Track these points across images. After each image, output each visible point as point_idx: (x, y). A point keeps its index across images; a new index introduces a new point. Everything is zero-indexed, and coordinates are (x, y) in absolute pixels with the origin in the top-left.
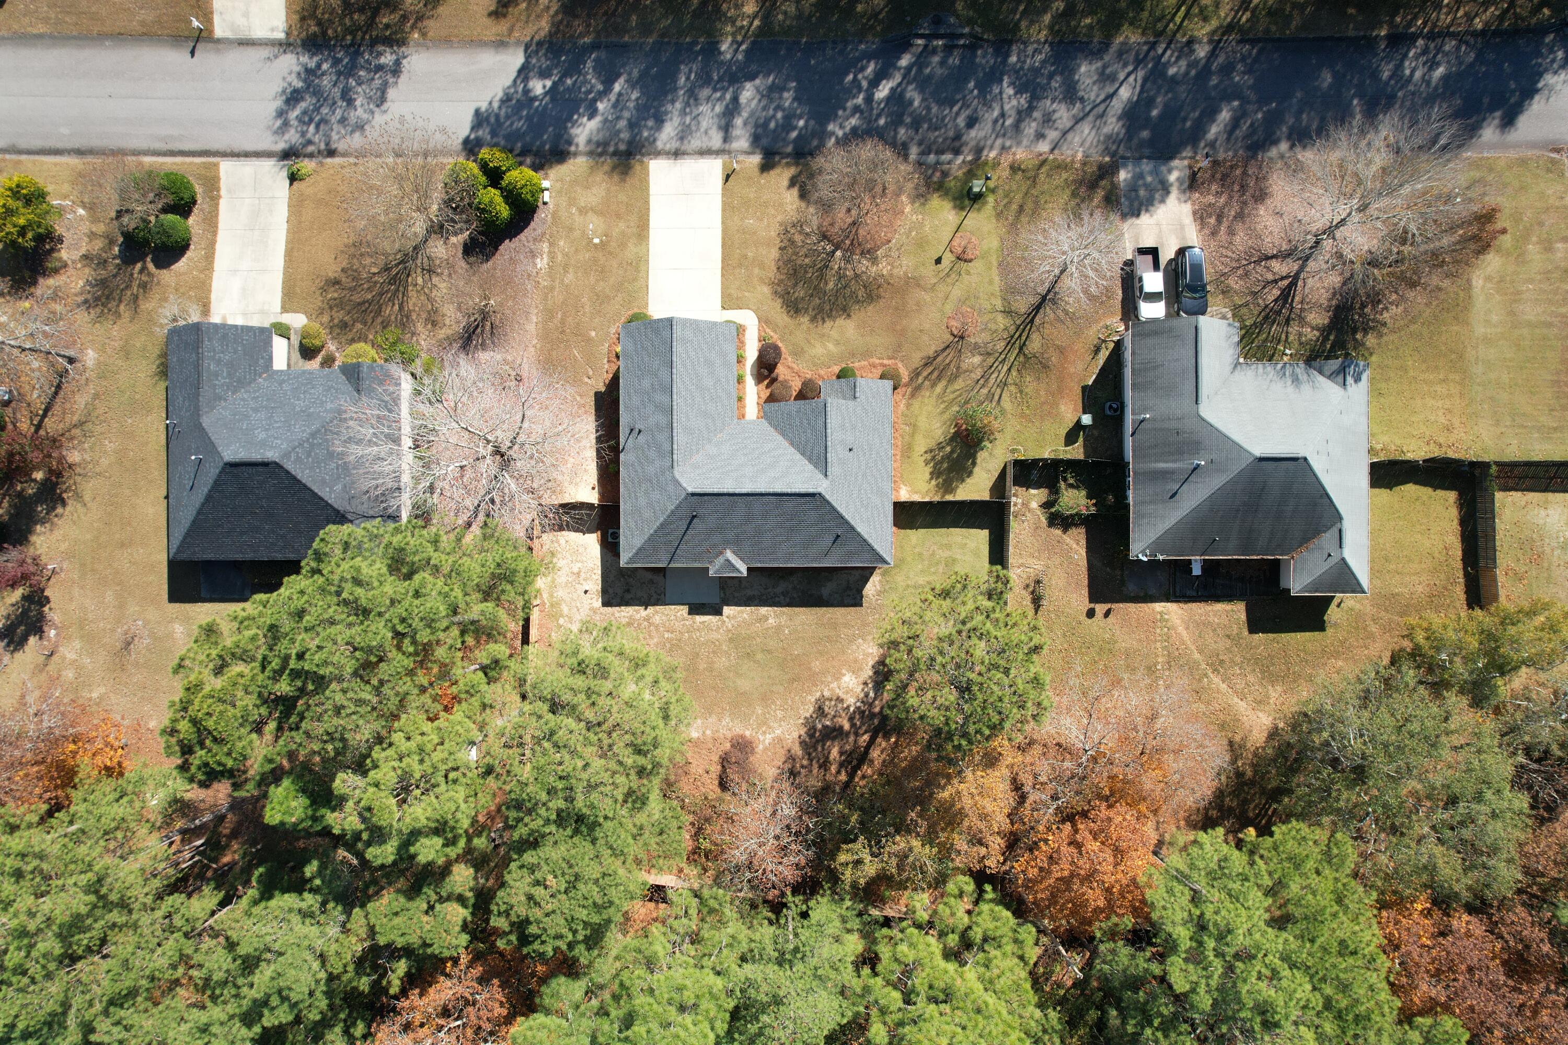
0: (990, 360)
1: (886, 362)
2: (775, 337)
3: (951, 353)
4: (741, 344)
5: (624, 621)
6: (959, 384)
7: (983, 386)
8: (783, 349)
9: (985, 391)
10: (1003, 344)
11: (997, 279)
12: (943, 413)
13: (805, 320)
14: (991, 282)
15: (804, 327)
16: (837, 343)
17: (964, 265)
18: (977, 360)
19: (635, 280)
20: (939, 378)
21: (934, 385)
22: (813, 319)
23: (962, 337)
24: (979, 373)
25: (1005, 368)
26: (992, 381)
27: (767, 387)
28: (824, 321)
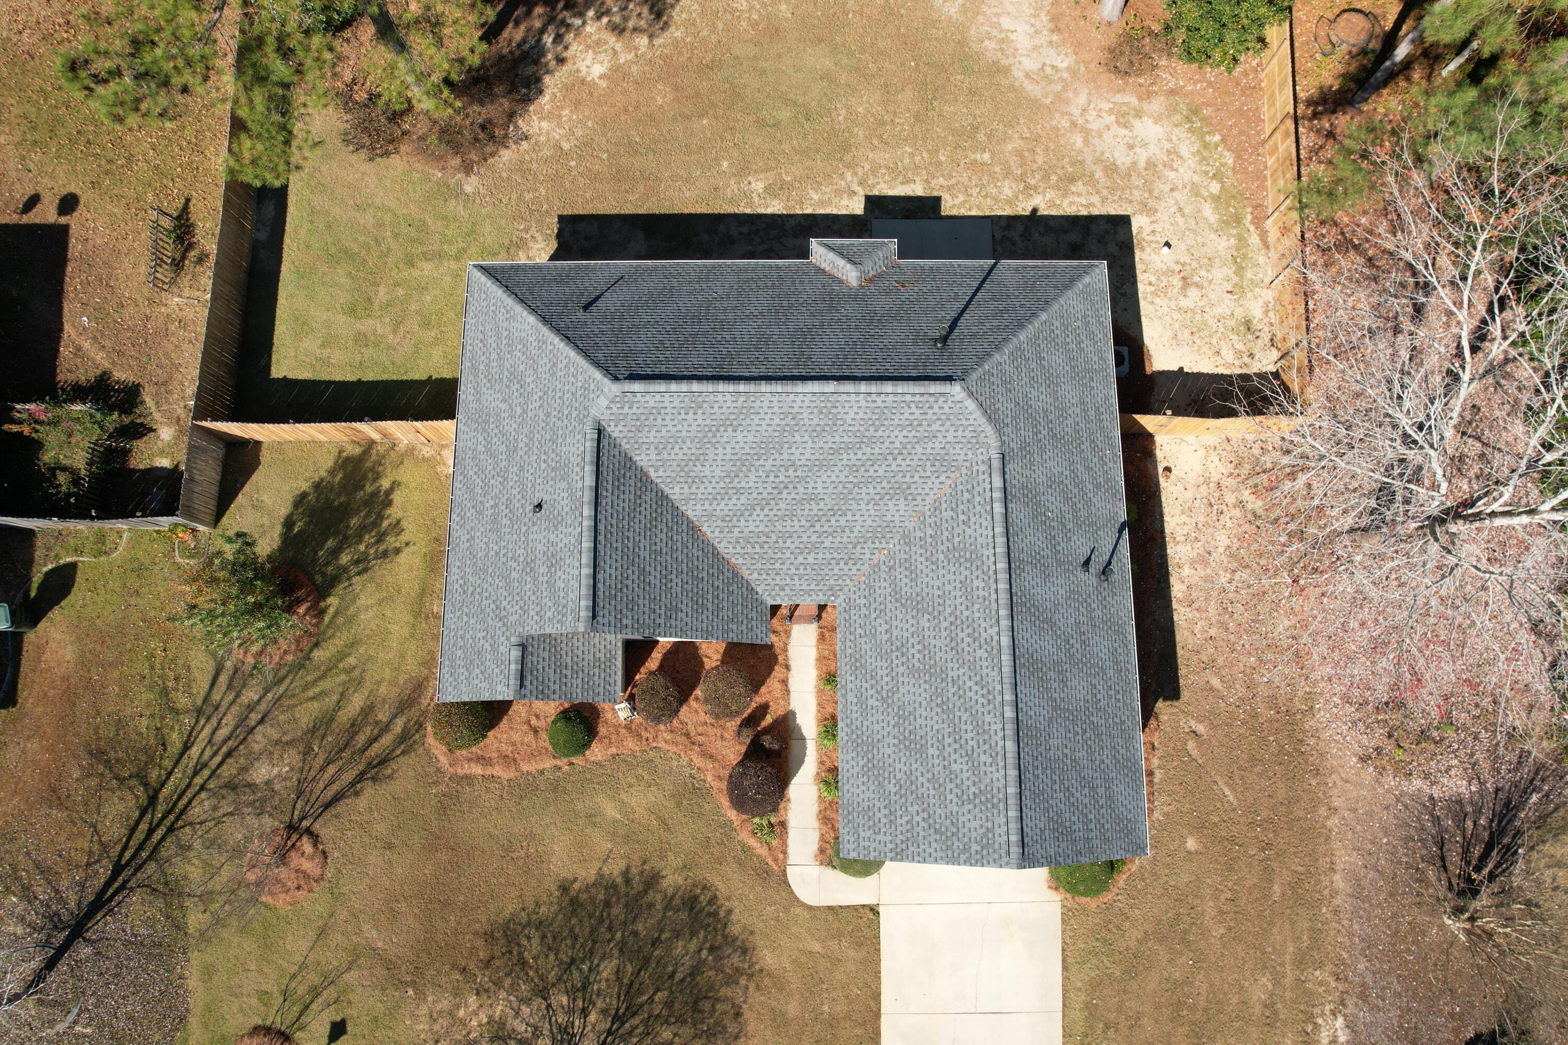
0: (227, 771)
1: (477, 770)
2: (744, 836)
3: (321, 791)
4: (827, 817)
5: (1079, 187)
6: (307, 713)
7: (251, 708)
8: (725, 802)
9: (250, 695)
10: (196, 812)
11: (193, 983)
12: (354, 644)
13: (672, 880)
14: (208, 972)
15: (674, 861)
16: (592, 817)
17: (272, 1018)
18: (261, 773)
19: (1095, 985)
20: (354, 727)
21: (368, 711)
22: (652, 880)
23: (292, 828)
24: (258, 741)
25: (195, 751)
26: (230, 721)
27: (764, 709)
28: (626, 874)
